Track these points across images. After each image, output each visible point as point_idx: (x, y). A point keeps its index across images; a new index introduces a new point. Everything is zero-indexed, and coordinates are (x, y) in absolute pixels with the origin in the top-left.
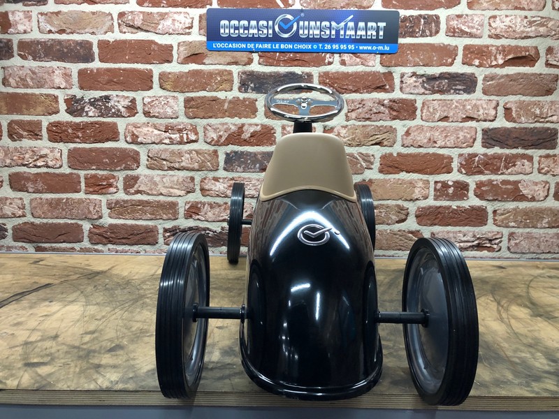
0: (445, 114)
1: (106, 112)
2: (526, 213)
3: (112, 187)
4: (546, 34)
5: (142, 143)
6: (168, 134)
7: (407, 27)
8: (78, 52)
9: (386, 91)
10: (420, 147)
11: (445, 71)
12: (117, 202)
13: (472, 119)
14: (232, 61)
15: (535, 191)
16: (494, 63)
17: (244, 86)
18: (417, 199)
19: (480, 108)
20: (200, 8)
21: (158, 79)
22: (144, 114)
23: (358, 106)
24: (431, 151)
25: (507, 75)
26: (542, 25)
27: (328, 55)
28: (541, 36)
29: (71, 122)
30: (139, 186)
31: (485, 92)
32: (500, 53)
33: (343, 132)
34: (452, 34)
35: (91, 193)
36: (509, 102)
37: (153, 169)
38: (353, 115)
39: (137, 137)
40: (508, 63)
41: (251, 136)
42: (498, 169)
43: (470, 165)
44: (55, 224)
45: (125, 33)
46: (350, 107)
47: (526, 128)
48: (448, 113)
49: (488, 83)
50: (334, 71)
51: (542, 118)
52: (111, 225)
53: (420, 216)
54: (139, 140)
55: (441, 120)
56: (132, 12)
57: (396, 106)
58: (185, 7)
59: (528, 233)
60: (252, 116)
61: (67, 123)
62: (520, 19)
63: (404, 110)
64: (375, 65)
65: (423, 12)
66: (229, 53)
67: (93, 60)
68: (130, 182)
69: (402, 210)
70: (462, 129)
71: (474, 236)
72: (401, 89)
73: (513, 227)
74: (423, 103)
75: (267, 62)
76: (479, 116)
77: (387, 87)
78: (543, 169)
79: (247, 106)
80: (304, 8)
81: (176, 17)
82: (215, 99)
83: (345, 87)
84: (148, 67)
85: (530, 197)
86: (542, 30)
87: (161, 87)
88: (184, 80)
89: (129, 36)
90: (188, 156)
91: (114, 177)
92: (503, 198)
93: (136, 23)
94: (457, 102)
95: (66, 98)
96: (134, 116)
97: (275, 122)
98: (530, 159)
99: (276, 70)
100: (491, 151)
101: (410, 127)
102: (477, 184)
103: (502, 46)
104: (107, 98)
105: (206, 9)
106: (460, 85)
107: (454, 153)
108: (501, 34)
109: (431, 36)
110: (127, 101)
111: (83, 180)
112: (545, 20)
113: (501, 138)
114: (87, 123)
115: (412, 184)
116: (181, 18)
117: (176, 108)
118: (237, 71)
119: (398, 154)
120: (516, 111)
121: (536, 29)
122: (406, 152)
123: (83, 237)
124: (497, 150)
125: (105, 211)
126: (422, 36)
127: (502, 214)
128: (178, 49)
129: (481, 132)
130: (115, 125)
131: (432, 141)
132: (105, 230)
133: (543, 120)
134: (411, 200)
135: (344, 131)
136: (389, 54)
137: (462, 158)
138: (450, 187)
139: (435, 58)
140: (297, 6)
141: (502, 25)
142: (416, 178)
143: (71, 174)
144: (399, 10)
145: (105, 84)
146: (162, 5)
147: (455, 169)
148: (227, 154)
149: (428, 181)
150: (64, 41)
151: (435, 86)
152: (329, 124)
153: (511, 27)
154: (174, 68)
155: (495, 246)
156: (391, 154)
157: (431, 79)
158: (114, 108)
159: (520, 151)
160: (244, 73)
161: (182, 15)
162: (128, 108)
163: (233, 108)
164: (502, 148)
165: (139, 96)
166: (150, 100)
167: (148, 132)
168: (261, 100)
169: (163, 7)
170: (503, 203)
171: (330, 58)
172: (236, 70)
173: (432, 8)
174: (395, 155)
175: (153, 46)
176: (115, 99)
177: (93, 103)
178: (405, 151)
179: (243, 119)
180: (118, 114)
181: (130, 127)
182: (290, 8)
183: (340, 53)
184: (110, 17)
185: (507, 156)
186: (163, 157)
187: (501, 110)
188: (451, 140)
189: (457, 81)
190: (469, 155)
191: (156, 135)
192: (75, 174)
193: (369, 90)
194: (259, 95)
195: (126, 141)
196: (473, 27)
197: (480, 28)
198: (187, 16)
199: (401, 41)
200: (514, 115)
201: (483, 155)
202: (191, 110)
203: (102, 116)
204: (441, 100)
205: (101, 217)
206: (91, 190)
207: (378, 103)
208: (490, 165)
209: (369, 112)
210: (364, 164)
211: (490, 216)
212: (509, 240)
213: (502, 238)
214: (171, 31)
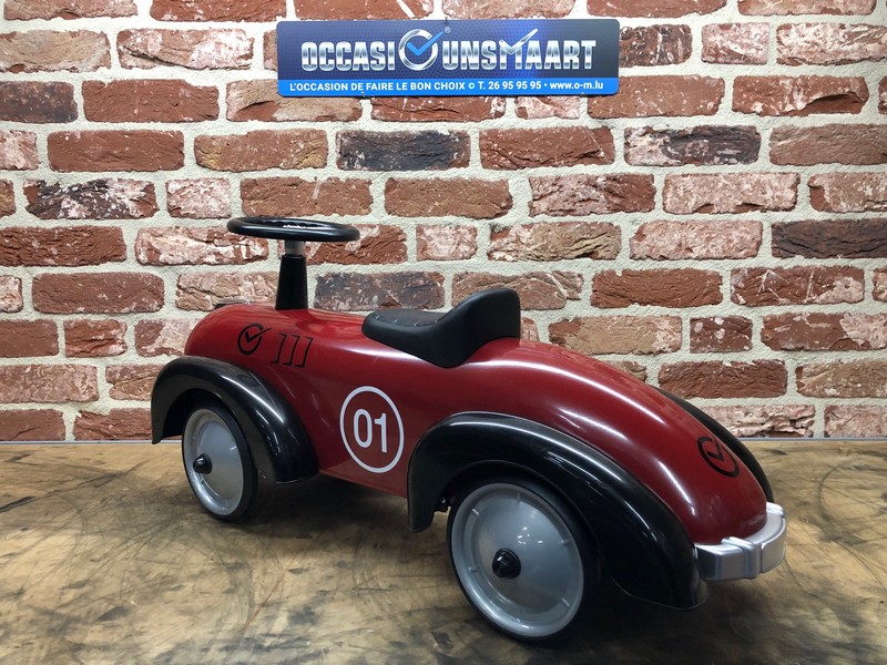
0: (706, 200)
1: (99, 208)
2: (856, 371)
3: (114, 343)
4: (878, 54)
5: (167, 264)
6: (212, 246)
7: (633, 47)
8: (48, 103)
9: (600, 161)
10: (664, 258)
11: (702, 124)
12: (125, 370)
13: (754, 207)
14: (325, 114)
15: (869, 331)
16: (789, 108)
17: (346, 159)
18: (661, 352)
19: (768, 187)
20: (266, 20)
21: (192, 148)
22: (170, 211)
23: (550, 189)
24: (683, 265)
25: (813, 129)
26: (870, 39)
27: (495, 101)
28: (870, 59)
29: (38, 228)
30: (164, 341)
31: (775, 160)
32: (799, 90)
33: (526, 235)
34: (713, 59)
35: (76, 355)
36: (817, 175)
37: (189, 309)
38: (543, 205)
39: (158, 253)
40: (813, 107)
41: (362, 247)
42: (803, 294)
43: (753, 289)
44: (13, 413)
45: (131, 67)
46: (536, 192)
47: (849, 221)
48: (712, 197)
49: (780, 144)
50: (506, 128)
51: (878, 203)
52: (114, 412)
53: (666, 382)
54: (162, 258)
55: (698, 210)
56: (142, 30)
57: (618, 188)
58: (238, 20)
59: (860, 406)
60: (363, 211)
61: (30, 230)
62: (831, 30)
63: (632, 193)
64: (579, 116)
65: (661, 21)
66: (318, 99)
67: (74, 117)
68: (147, 334)
69: (634, 371)
70: (735, 225)
71: (764, 414)
72: (626, 156)
73: (833, 396)
74: (666, 181)
75: (385, 114)
76: (765, 201)
77: (602, 154)
78: (882, 292)
79: (353, 193)
80: (449, 18)
81: (222, 37)
82: (296, 183)
83: (526, 157)
84: (175, 127)
85: (860, 342)
86: (871, 47)
87: (199, 163)
88: (240, 149)
89: (138, 74)
90: (249, 284)
91: (118, 325)
92: (812, 345)
93: (150, 50)
94: (725, 178)
95: (27, 186)
96: (151, 215)
97: (405, 220)
98: (858, 275)
99: (403, 129)
100: (788, 264)
101: (645, 224)
102: (765, 322)
103: (803, 77)
104: (102, 184)
105: (276, 23)
106: (730, 147)
107: (724, 268)
108: (799, 56)
109: (676, 62)
110: (138, 188)
111: (61, 332)
112: (875, 30)
113: (806, 239)
114: (66, 229)
115: (650, 324)
116: (231, 39)
117: (226, 200)
118: (335, 131)
119: (624, 271)
120: (831, 191)
121: (860, 48)
122: (639, 269)
123: (64, 434)
124: (799, 261)
125: (104, 387)
126: (660, 63)
127: (813, 374)
128: (228, 95)
129: (770, 229)
130: (118, 231)
131: (684, 248)
132: (104, 420)
133: (878, 206)
134: (650, 353)
135: (528, 234)
136: (604, 96)
137: (739, 277)
138: (718, 328)
139: (685, 102)
140: (438, 15)
141: (801, 42)
142: (658, 314)
143: (40, 321)
144: (617, 18)
145: (98, 160)
146: (196, 17)
147: (727, 297)
148: (320, 280)
149: (679, 318)
150: (23, 83)
151: (687, 150)
152: (501, 221)
153: (816, 44)
154: (221, 128)
155: (802, 431)
156: (612, 273)
157: (679, 137)
158: (116, 203)
159: (840, 261)
160: (346, 135)
161: (233, 32)
162: (139, 201)
163: (329, 197)
164: (809, 256)
165: (161, 180)
166: (179, 187)
167: (177, 244)
168: (378, 181)
169: (199, 20)
170: (813, 355)
171: (499, 105)
172: (331, 129)
173: (676, 13)
174: (619, 274)
175: (182, 90)
176: (117, 186)
177: (76, 194)
178: (636, 266)
179: (347, 216)
180: (123, 213)
181: (144, 236)
182: (425, 18)
183: (516, 97)
184: (103, 41)
185: (818, 270)
186: (204, 287)
187: (803, 189)
188: (719, 245)
189: (725, 140)
190: (750, 270)
191: (191, 248)
192: (46, 322)
193: (570, 160)
194: (375, 173)
195: (139, 261)
196: (749, 46)
197: (761, 47)
198: (243, 36)
199: (624, 72)
200: (828, 199)
201: (774, 271)
202: (252, 202)
203: (93, 216)
204: (697, 175)
205: (95, 398)
206: (77, 349)
207: (587, 183)
208: (788, 287)
209: (571, 199)
210: (564, 292)
211: (792, 377)
212: (827, 419)
213: (813, 416)
214: (214, 62)
